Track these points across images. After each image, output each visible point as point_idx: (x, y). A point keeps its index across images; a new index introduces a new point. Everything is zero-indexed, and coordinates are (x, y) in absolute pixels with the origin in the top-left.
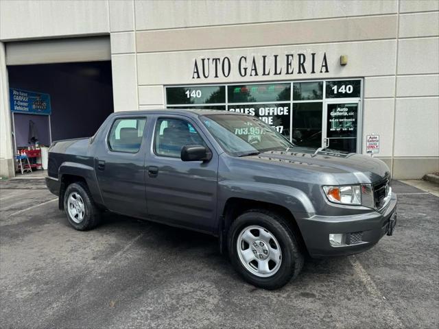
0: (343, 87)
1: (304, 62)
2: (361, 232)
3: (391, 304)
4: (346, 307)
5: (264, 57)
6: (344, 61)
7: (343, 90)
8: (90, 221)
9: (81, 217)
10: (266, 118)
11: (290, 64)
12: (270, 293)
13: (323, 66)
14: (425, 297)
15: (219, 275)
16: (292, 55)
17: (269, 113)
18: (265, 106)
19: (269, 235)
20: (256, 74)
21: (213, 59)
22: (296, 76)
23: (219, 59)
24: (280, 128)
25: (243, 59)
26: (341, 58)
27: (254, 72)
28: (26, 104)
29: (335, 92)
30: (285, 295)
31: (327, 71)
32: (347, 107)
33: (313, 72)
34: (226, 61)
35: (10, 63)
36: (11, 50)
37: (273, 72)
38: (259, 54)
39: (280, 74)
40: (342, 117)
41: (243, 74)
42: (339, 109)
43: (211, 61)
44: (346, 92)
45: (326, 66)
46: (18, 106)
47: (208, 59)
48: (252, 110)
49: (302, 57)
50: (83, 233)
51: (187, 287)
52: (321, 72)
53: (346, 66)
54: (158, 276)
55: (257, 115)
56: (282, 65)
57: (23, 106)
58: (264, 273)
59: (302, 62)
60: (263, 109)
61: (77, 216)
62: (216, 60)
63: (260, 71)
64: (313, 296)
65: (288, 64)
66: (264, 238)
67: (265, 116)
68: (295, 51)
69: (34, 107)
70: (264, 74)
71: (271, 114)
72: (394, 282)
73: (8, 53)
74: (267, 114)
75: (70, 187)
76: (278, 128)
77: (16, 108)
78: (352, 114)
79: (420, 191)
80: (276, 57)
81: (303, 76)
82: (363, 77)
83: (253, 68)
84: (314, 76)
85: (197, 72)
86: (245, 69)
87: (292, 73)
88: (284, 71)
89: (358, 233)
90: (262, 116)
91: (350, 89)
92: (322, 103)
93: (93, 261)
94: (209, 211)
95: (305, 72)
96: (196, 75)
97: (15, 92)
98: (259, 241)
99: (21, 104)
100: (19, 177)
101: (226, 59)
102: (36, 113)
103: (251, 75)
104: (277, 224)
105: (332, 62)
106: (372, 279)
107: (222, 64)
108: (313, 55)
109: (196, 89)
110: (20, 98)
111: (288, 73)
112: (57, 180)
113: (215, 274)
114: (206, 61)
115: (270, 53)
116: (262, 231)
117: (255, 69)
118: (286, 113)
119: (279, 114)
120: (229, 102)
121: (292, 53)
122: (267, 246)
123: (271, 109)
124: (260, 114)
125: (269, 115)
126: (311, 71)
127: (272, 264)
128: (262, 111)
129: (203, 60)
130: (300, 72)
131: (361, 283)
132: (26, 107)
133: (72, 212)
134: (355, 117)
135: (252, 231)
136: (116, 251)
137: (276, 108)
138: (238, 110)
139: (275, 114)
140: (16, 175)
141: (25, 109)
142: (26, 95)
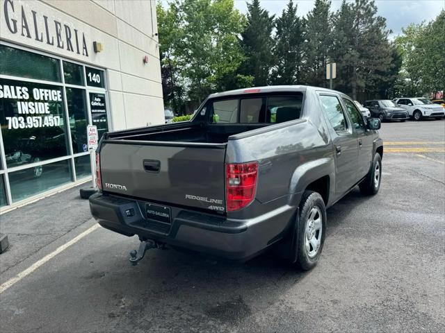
0: (95, 75)
1: (70, 37)
5: (34, 13)
10: (42, 104)
11: (60, 35)
13: (83, 48)
16: (60, 24)
17: (44, 97)
18: (38, 86)
20: (29, 36)
22: (64, 52)
24: (57, 120)
25: (9, 4)
26: (95, 44)
27: (25, 31)
29: (91, 80)
32: (99, 98)
33: (78, 53)
37: (45, 38)
39: (52, 44)
40: (98, 107)
41: (13, 29)
42: (96, 99)
44: (96, 81)
45: (86, 49)
48: (25, 90)
49: (68, 30)
52: (83, 54)
53: (98, 53)
55: (32, 98)
56: (53, 34)
59: (68, 37)
60: (37, 90)
63: (32, 32)
65: (58, 35)
67: (39, 101)
68: (64, 20)
70: (37, 38)
71: (46, 99)
74: (42, 99)
76: (55, 118)
78: (103, 105)
80: (45, 18)
81: (71, 54)
82: (106, 69)
83: (24, 25)
84: (78, 57)
86: (15, 22)
87: (62, 47)
88: (56, 42)
91: (96, 78)
92: (85, 90)
95: (72, 51)
103: (23, 35)
105: (89, 46)
108: (76, 31)
111: (59, 46)
112: (287, 207)
115: (39, 10)
117: (26, 27)
119: (54, 99)
121: (59, 21)
123: (46, 91)
124: (35, 98)
125: (44, 101)
128: (36, 94)
130: (68, 49)
134: (105, 108)
137: (50, 91)
138: (6, 87)
139: (50, 99)
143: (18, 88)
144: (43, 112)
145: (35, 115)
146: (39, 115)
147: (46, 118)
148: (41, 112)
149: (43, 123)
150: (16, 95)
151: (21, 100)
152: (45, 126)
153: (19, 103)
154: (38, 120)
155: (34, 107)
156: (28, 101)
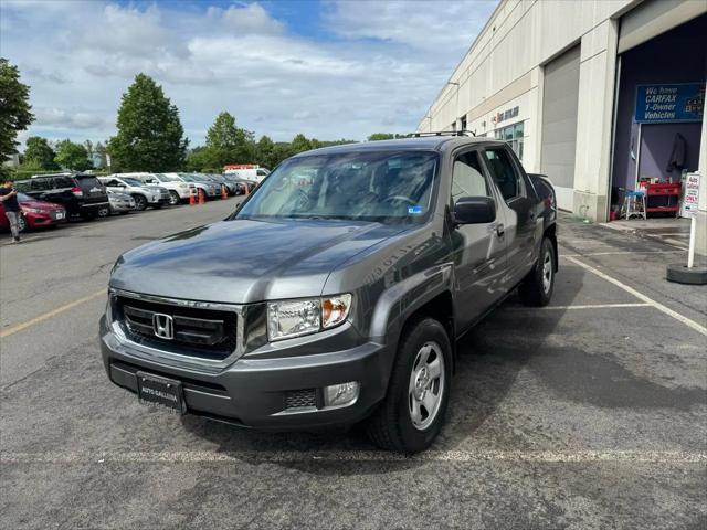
28: (671, 107)
46: (652, 112)
57: (663, 111)
69: (689, 108)
77: (648, 115)
97: (649, 91)
99: (661, 108)
100: (616, 225)
102: (690, 120)
110: (659, 98)
132: (671, 111)
140: (611, 220)
141: (667, 115)
142: (675, 90)
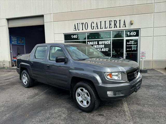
0: (132, 33)
1: (116, 23)
2: (121, 91)
3: (133, 120)
4: (115, 121)
5: (101, 22)
6: (132, 23)
7: (132, 34)
8: (29, 84)
9: (27, 83)
10: (102, 45)
11: (111, 24)
12: (87, 113)
13: (124, 25)
14: (148, 117)
15: (70, 106)
16: (112, 21)
17: (103, 43)
18: (101, 41)
19: (86, 91)
20: (98, 29)
21: (81, 23)
22: (113, 29)
23: (84, 23)
24: (107, 49)
25: (93, 23)
26: (131, 21)
27: (97, 28)
28: (16, 41)
29: (129, 35)
30: (92, 115)
31: (125, 27)
32: (134, 41)
33: (120, 27)
34: (86, 24)
35: (10, 27)
36: (10, 22)
37: (104, 27)
38: (99, 21)
39: (107, 28)
40: (131, 44)
41: (93, 28)
42: (130, 41)
43: (80, 24)
44: (133, 35)
45: (125, 25)
46: (13, 42)
47: (80, 23)
48: (96, 42)
49: (115, 21)
50: (27, 88)
51: (57, 110)
52: (123, 27)
53: (133, 25)
54: (47, 105)
55: (98, 44)
56: (108, 25)
57: (15, 42)
58: (85, 106)
59: (115, 23)
60: (101, 42)
61: (25, 82)
62: (82, 23)
63: (99, 27)
64: (103, 115)
65: (110, 24)
66: (85, 92)
67: (101, 44)
68: (113, 19)
69: (19, 42)
70: (101, 28)
71: (104, 44)
72: (138, 111)
73: (9, 23)
75: (23, 72)
76: (106, 49)
77: (12, 43)
78: (135, 43)
79: (162, 74)
80: (105, 22)
81: (116, 29)
82: (140, 29)
83: (97, 26)
84: (120, 29)
85: (76, 28)
86: (94, 27)
87: (112, 28)
88: (109, 27)
89: (120, 91)
90: (100, 45)
91: (135, 33)
92: (123, 39)
93: (26, 99)
94: (66, 81)
95: (116, 27)
96: (75, 29)
97: (12, 37)
98: (83, 93)
99: (14, 41)
100: (13, 68)
101: (86, 23)
102: (19, 44)
103: (96, 29)
104: (89, 87)
105: (127, 23)
106: (129, 109)
107: (85, 25)
108: (120, 20)
109: (75, 35)
110: (14, 39)
111: (110, 28)
112: (19, 69)
113: (69, 106)
114: (79, 24)
115: (103, 20)
116: (84, 89)
117: (97, 27)
118: (109, 43)
119: (107, 43)
120: (87, 39)
122: (86, 95)
123: (104, 42)
124: (99, 44)
125: (103, 44)
126: (119, 27)
127: (88, 102)
128: (100, 43)
129: (78, 24)
130: (114, 27)
131: (124, 111)
132: (16, 42)
133: (24, 81)
134: (137, 44)
135: (81, 90)
136: (36, 96)
137: (105, 41)
138: (91, 42)
139: (105, 44)
140: (12, 67)
141: (16, 43)
142: (16, 38)
143: (94, 42)
144: (102, 47)
145: (99, 48)
146: (100, 48)
147: (103, 49)
148: (101, 47)
149: (101, 50)
150: (93, 43)
151: (94, 45)
152: (102, 51)
153: (94, 46)
154: (100, 49)
155: (99, 46)
156: (97, 45)
